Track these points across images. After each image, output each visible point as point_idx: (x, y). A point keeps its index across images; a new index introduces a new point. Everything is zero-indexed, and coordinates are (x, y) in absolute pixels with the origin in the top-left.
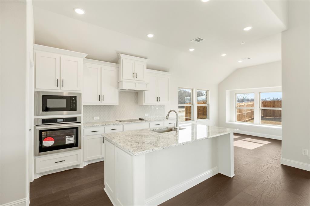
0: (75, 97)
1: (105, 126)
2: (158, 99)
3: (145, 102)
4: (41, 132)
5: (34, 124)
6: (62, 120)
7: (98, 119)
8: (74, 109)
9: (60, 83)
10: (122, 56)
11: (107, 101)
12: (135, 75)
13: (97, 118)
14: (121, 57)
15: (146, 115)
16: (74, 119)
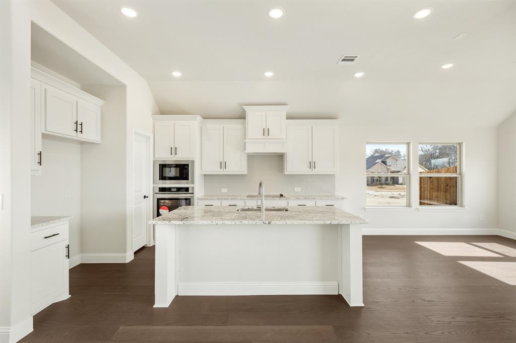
0: (188, 165)
1: (222, 200)
2: (312, 165)
3: (288, 170)
4: (158, 200)
5: (153, 192)
6: (175, 190)
7: (226, 191)
8: (187, 178)
9: (174, 151)
10: (246, 108)
11: (232, 169)
12: (266, 132)
13: (224, 190)
14: (246, 110)
15: (296, 190)
16: (187, 189)
